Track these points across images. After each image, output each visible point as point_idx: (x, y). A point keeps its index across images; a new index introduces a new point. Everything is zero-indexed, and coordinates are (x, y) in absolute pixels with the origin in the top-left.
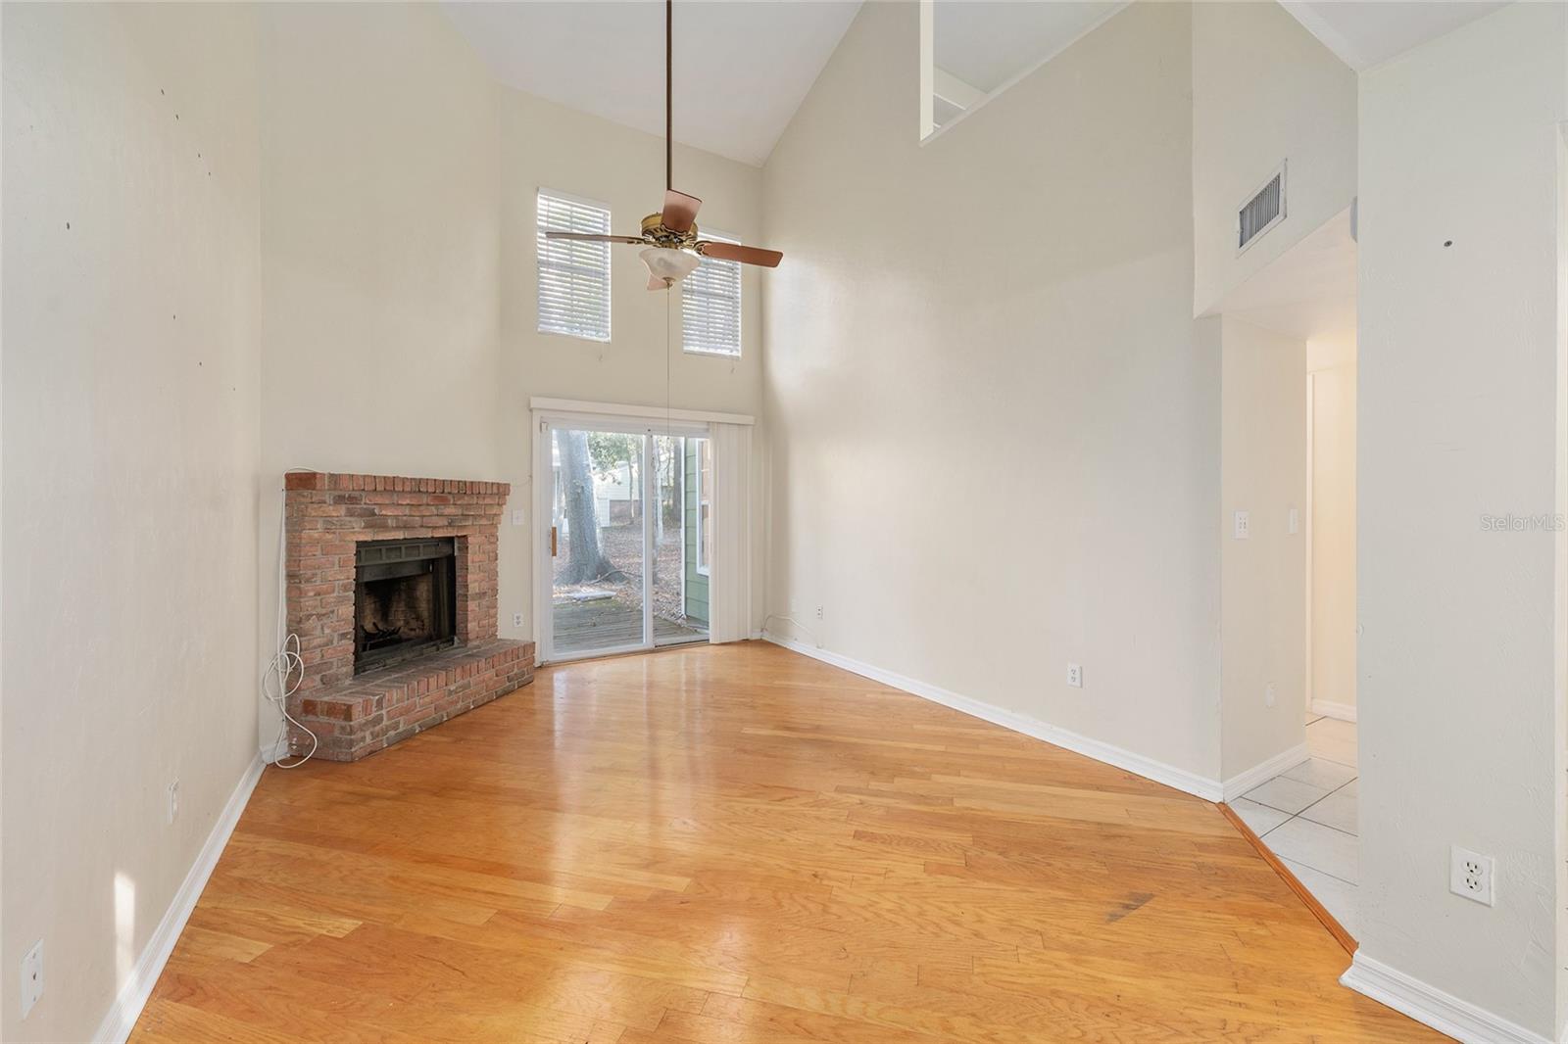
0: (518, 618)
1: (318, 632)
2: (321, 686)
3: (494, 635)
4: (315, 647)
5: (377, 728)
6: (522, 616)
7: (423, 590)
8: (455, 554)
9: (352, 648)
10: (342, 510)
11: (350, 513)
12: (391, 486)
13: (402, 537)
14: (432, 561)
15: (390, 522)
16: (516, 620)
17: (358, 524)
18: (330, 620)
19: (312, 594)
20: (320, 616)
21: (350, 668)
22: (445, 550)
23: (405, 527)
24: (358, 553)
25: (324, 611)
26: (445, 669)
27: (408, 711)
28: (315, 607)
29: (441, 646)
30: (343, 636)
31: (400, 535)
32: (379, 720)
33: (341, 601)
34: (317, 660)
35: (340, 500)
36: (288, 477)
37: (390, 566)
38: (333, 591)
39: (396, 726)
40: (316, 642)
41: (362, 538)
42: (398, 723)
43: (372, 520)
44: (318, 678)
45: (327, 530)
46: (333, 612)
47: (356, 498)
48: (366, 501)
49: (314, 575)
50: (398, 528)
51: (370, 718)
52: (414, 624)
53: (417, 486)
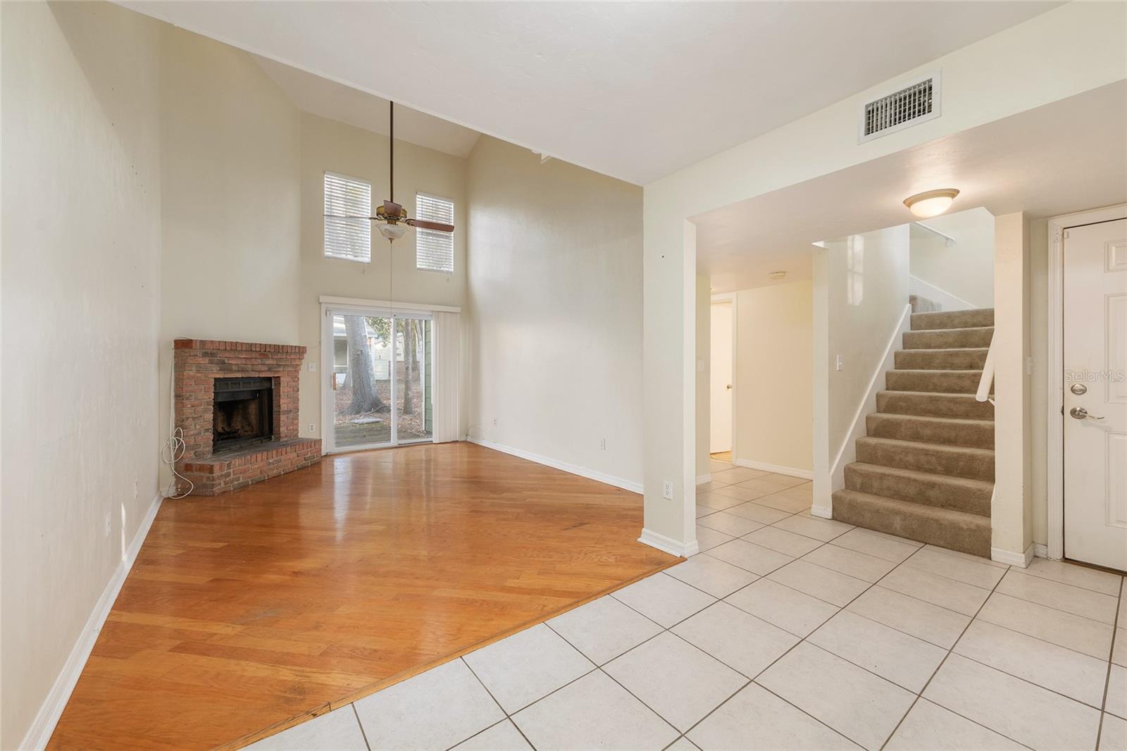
0: (312, 426)
1: (193, 427)
2: (194, 457)
3: (297, 435)
4: (191, 435)
5: (228, 479)
6: (314, 425)
7: (253, 408)
8: (273, 387)
9: (212, 437)
10: (207, 360)
11: (211, 362)
12: (234, 347)
13: (240, 376)
14: (259, 391)
15: (234, 368)
16: (310, 428)
17: (215, 368)
18: (199, 421)
19: (189, 406)
20: (193, 418)
21: (211, 449)
22: (266, 385)
23: (243, 371)
24: (215, 385)
25: (196, 416)
26: (267, 450)
27: (245, 471)
28: (191, 414)
29: (264, 440)
30: (207, 430)
31: (239, 375)
32: (228, 475)
33: (205, 411)
34: (192, 443)
35: (205, 354)
36: (176, 342)
37: (233, 393)
38: (202, 405)
39: (238, 479)
40: (192, 433)
41: (218, 376)
42: (239, 477)
43: (223, 366)
44: (192, 452)
45: (198, 371)
46: (201, 416)
47: (214, 354)
48: (221, 356)
49: (191, 396)
50: (238, 371)
51: (223, 473)
52: (247, 428)
53: (250, 348)
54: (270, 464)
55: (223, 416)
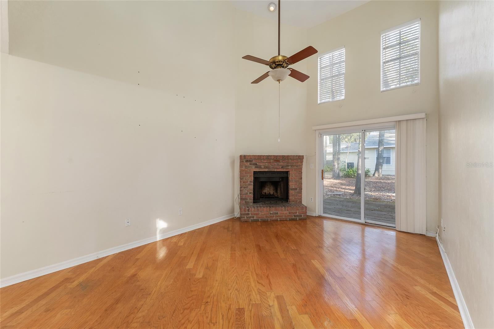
0: (312, 199)
1: (244, 191)
2: (244, 203)
4: (243, 194)
5: (248, 216)
8: (288, 177)
9: (252, 196)
10: (249, 163)
11: (250, 164)
12: (260, 158)
14: (280, 177)
15: (263, 167)
17: (253, 167)
18: (247, 189)
19: (242, 182)
20: (244, 187)
21: (252, 201)
22: (285, 175)
23: (267, 168)
24: (254, 174)
25: (245, 187)
27: (256, 214)
28: (243, 185)
30: (250, 193)
31: (266, 170)
32: (248, 214)
34: (244, 197)
35: (247, 161)
36: (240, 156)
37: (268, 178)
38: (248, 182)
39: (253, 217)
40: (243, 193)
41: (255, 170)
43: (257, 166)
44: (244, 201)
46: (247, 187)
47: (251, 161)
48: (254, 162)
49: (243, 178)
50: (265, 168)
51: (246, 213)
53: (268, 158)
54: (271, 214)
55: (274, 187)
